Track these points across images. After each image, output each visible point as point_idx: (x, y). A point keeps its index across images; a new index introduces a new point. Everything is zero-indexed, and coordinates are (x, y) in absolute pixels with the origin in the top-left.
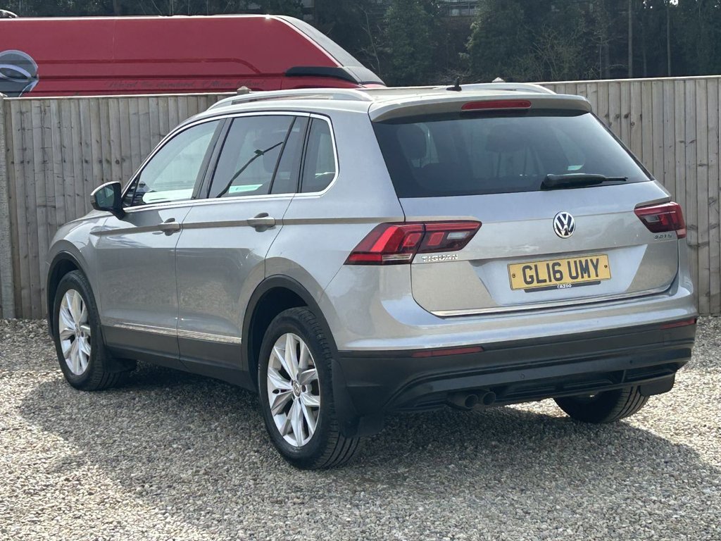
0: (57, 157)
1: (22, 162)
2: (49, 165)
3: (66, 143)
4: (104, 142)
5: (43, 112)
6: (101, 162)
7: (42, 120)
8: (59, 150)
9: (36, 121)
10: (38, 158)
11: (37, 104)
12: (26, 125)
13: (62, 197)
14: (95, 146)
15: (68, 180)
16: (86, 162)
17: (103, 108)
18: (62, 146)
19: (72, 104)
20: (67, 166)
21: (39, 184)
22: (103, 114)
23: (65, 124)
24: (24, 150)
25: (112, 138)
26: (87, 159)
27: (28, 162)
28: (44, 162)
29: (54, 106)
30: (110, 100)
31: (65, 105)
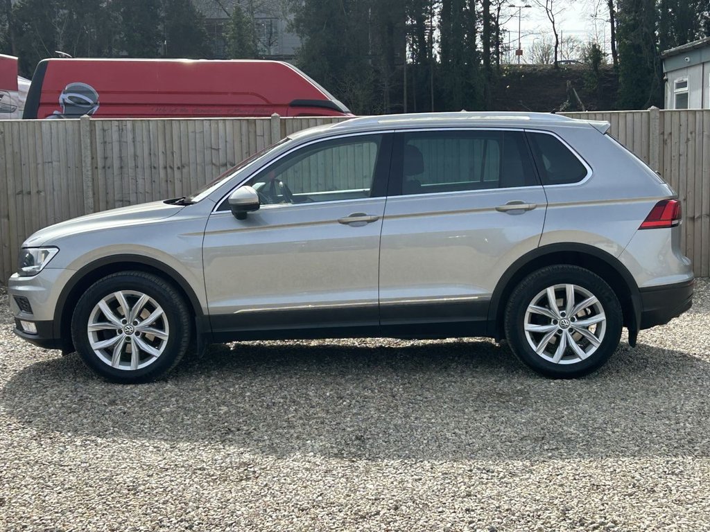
0: (131, 163)
1: (104, 167)
2: (125, 170)
3: (139, 152)
4: (169, 153)
5: (121, 130)
6: (165, 168)
7: (120, 136)
8: (133, 159)
9: (115, 136)
10: (116, 164)
11: (116, 123)
12: (108, 140)
13: (135, 194)
14: (161, 157)
15: (140, 181)
16: (155, 168)
17: (168, 127)
18: (135, 156)
19: (144, 124)
20: (139, 170)
21: (117, 183)
22: (168, 132)
23: (138, 139)
24: (106, 158)
25: (174, 150)
26: (155, 165)
27: (109, 168)
28: (121, 168)
29: (129, 125)
30: (173, 122)
31: (138, 125)
